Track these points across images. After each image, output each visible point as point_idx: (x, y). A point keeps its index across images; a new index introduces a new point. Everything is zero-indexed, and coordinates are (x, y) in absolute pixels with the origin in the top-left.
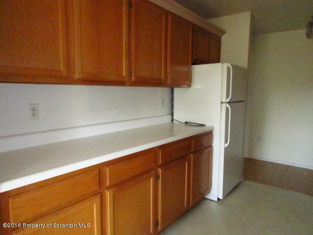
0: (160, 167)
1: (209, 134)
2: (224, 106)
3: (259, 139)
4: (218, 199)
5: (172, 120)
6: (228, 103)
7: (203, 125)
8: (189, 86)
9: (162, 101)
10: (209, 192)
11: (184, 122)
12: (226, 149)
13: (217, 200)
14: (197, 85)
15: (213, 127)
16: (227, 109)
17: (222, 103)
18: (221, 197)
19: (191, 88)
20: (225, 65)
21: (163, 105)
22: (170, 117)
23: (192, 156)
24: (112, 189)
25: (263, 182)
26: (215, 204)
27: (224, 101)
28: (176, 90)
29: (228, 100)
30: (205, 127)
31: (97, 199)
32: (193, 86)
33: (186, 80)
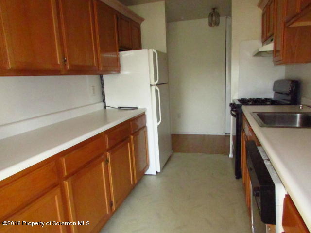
0: (108, 150)
1: (143, 116)
2: (154, 88)
3: (179, 116)
4: (157, 172)
5: (105, 107)
6: (157, 85)
7: (136, 108)
8: (119, 72)
9: (94, 89)
10: (148, 168)
11: (117, 107)
12: (159, 127)
13: (155, 174)
14: (125, 71)
15: (145, 109)
16: (156, 91)
17: (151, 86)
18: (159, 171)
19: (120, 74)
20: (151, 51)
21: (94, 93)
22: (102, 104)
23: (132, 137)
24: (70, 178)
25: (188, 151)
26: (155, 177)
27: (153, 84)
28: (105, 77)
29: (156, 83)
30: (138, 110)
31: (58, 191)
32: (122, 72)
33: (115, 67)
